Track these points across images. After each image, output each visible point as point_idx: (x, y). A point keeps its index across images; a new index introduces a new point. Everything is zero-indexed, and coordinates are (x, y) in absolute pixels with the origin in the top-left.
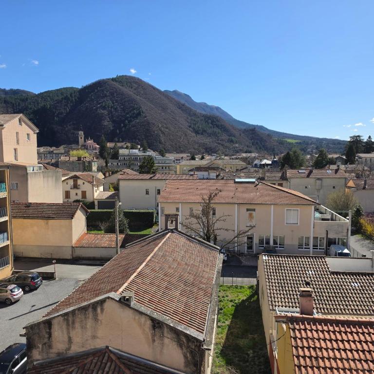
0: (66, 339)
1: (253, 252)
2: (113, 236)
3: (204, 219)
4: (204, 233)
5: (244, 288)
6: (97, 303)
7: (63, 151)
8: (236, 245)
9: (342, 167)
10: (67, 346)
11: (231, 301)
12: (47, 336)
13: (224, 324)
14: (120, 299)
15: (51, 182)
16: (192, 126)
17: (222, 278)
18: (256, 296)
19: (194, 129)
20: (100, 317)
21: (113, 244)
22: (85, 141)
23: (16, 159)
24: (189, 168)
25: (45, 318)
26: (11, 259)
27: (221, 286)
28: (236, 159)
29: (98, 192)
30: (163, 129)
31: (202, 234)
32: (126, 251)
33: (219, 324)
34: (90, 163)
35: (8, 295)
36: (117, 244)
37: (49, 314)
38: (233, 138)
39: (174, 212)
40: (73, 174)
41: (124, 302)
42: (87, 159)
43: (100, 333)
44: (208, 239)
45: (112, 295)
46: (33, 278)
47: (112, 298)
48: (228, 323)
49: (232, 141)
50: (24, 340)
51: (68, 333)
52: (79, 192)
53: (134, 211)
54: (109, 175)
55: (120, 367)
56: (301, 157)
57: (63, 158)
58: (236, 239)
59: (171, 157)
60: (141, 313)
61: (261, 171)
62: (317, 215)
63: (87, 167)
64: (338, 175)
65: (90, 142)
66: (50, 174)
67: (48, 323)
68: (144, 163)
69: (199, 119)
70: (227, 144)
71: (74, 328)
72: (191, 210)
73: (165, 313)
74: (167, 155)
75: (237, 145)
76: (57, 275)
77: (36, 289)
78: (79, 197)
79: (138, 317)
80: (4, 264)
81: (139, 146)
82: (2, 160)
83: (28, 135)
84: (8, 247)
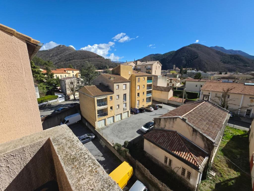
0: (164, 125)
1: (250, 117)
2: (181, 99)
3: (223, 99)
4: (221, 104)
5: (240, 130)
6: (175, 118)
7: (168, 71)
8: (239, 112)
10: (164, 127)
11: (231, 133)
12: (159, 122)
13: (225, 141)
14: (182, 119)
15: (164, 80)
16: (223, 60)
17: (228, 124)
19: (223, 61)
20: (175, 122)
21: (181, 102)
22: (175, 68)
23: (155, 74)
24: (218, 78)
25: (159, 118)
26: (152, 101)
27: (227, 126)
28: (247, 74)
29: (178, 84)
30: (207, 62)
31: (220, 104)
32: (185, 105)
33: (223, 140)
34: (176, 75)
35: (150, 109)
36: (182, 102)
38: (247, 65)
39: (208, 94)
40: (171, 78)
41: (184, 120)
42: (176, 74)
43: (174, 126)
44: (223, 107)
45: (180, 117)
46: (156, 106)
47: (179, 118)
48: (228, 141)
49: (246, 66)
50: (153, 122)
51: (165, 123)
52: (172, 84)
53: (190, 92)
54: (182, 79)
55: (179, 139)
58: (240, 109)
59: (209, 73)
60: (189, 125)
63: (175, 76)
65: (177, 68)
66: (164, 78)
67: (160, 119)
68: (197, 75)
69: (227, 57)
70: (243, 67)
71: (167, 123)
72: (216, 94)
73: (199, 128)
74: (207, 72)
75: (249, 68)
76: (163, 107)
77: (157, 109)
78: (172, 86)
79: (188, 126)
80: (150, 101)
81: (195, 69)
82: (152, 74)
83: (159, 67)
84: (151, 97)
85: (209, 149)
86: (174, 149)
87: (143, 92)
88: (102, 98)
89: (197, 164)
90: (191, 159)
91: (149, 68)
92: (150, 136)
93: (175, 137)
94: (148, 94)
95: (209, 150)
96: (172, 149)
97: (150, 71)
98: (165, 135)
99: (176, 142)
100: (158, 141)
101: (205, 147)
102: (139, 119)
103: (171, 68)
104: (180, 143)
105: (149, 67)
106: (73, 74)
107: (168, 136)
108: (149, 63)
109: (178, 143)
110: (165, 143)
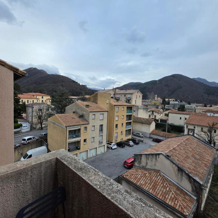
0: (146, 163)
2: (165, 133)
3: (209, 134)
6: (157, 154)
7: (150, 101)
10: (146, 165)
12: (140, 159)
14: (166, 155)
19: (207, 93)
20: (158, 159)
22: (157, 98)
26: (131, 133)
29: (160, 116)
31: (207, 140)
34: (158, 106)
35: (130, 143)
39: (193, 128)
42: (158, 104)
43: (157, 165)
44: (210, 143)
47: (162, 154)
51: (147, 161)
54: (165, 111)
55: (163, 179)
65: (159, 98)
67: (141, 155)
68: (180, 107)
72: (202, 129)
74: (192, 104)
76: (144, 142)
78: (154, 117)
79: (172, 164)
80: (129, 134)
81: (178, 100)
82: (132, 103)
83: (140, 96)
84: (131, 129)
85: (197, 193)
86: (158, 192)
87: (122, 124)
88: (75, 129)
89: (184, 211)
90: (177, 205)
91: (128, 97)
92: (129, 176)
93: (158, 178)
94: (128, 126)
95: (197, 195)
96: (155, 193)
97: (130, 101)
98: (147, 175)
99: (160, 183)
100: (139, 183)
101: (193, 191)
102: (116, 156)
103: (153, 98)
104: (165, 185)
106: (42, 99)
107: (150, 176)
108: (128, 91)
109: (162, 185)
110: (147, 185)
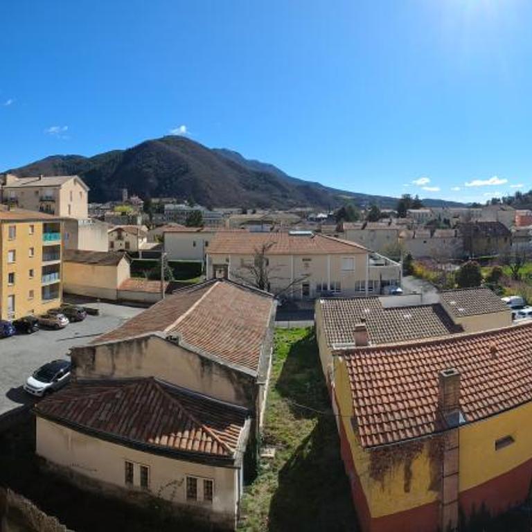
0: (111, 366)
1: (309, 297)
2: (158, 282)
3: (257, 269)
4: (257, 281)
5: (300, 329)
6: (142, 338)
7: (109, 207)
8: (292, 291)
9: (395, 221)
10: (111, 371)
11: (287, 342)
12: (91, 360)
13: (279, 363)
14: (167, 338)
15: (98, 233)
16: (243, 183)
17: (276, 322)
18: (314, 337)
19: (244, 185)
20: (144, 351)
21: (158, 290)
22: (129, 198)
23: (69, 213)
24: (240, 222)
25: (90, 345)
26: (60, 294)
27: (275, 329)
28: (291, 213)
29: (142, 243)
30: (210, 185)
31: (255, 282)
32: (171, 297)
33: (275, 362)
34: (135, 217)
35: (57, 321)
36: (162, 290)
37: (94, 342)
38: (287, 194)
39: (225, 262)
40: (118, 226)
41: (172, 341)
42: (133, 214)
43: (144, 365)
44: (262, 287)
45: (157, 333)
46: (79, 312)
47: (157, 336)
48: (283, 361)
49: (286, 197)
51: (113, 360)
52: (123, 243)
53: (179, 261)
54: (153, 228)
55: (164, 397)
56: (356, 211)
57: (108, 213)
58: (292, 286)
59: (220, 211)
60: (190, 352)
61: (317, 224)
62: (372, 261)
63: (133, 221)
64: (391, 227)
65: (135, 198)
66: (97, 227)
67: (93, 350)
68: (192, 216)
70: (281, 199)
71: (117, 357)
72: (242, 261)
73: (214, 352)
74: (215, 210)
76: (100, 312)
77: (81, 320)
78: (123, 247)
79: (186, 354)
80: (54, 297)
81: (186, 202)
82: (58, 214)
83: (81, 193)
84: (57, 284)
85: (249, 397)
86: (154, 431)
87: (31, 271)
89: (225, 449)
90: (206, 442)
91: (47, 197)
94: (48, 276)
95: (248, 401)
96: (145, 434)
97: (53, 206)
98: (118, 396)
99: (157, 408)
101: (238, 396)
103: (117, 198)
104: (170, 407)
105: (49, 193)
107: (128, 397)
109: (162, 410)
110: (121, 421)
